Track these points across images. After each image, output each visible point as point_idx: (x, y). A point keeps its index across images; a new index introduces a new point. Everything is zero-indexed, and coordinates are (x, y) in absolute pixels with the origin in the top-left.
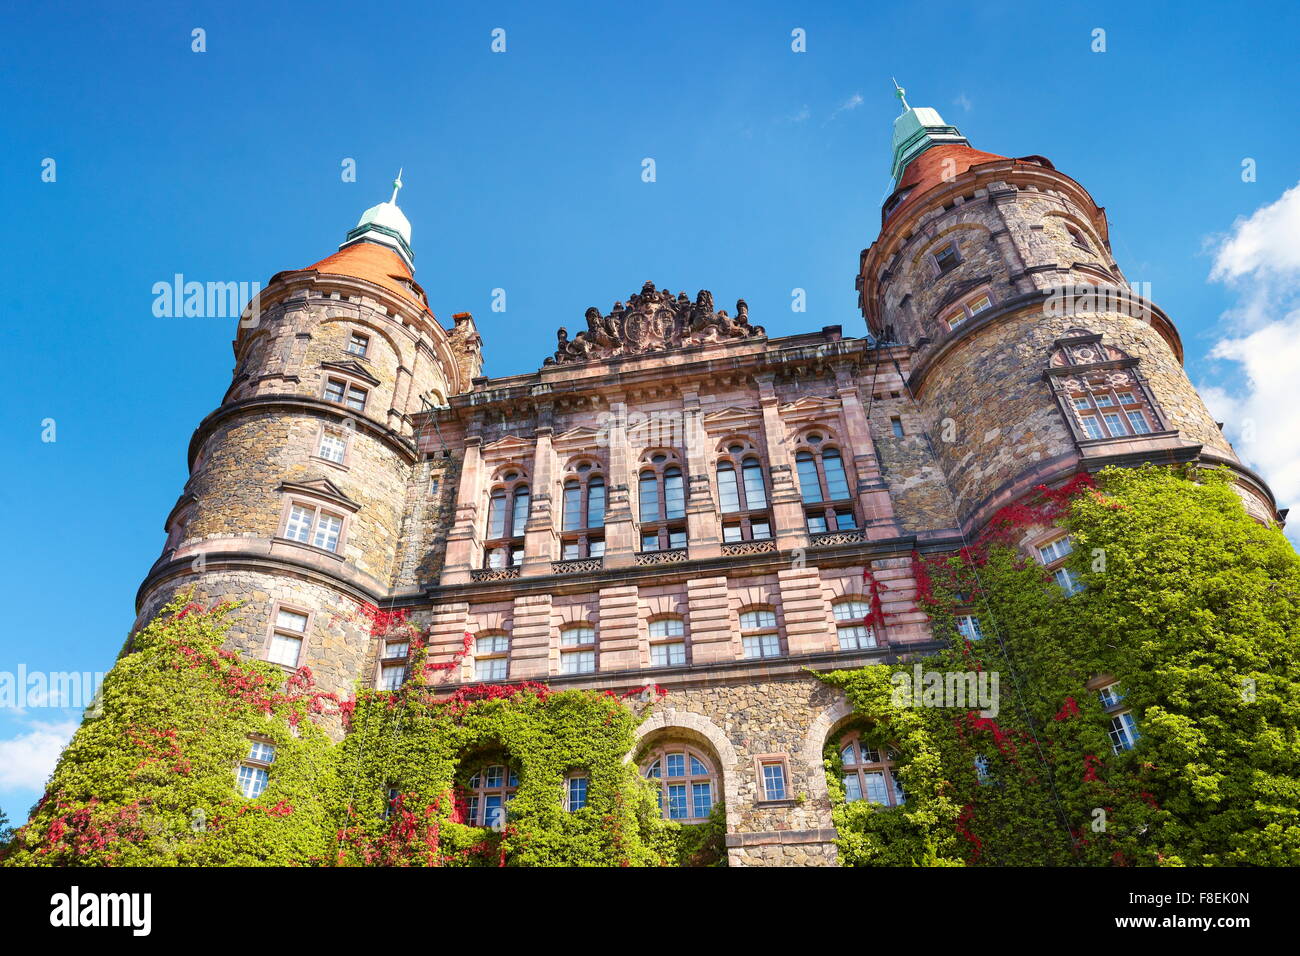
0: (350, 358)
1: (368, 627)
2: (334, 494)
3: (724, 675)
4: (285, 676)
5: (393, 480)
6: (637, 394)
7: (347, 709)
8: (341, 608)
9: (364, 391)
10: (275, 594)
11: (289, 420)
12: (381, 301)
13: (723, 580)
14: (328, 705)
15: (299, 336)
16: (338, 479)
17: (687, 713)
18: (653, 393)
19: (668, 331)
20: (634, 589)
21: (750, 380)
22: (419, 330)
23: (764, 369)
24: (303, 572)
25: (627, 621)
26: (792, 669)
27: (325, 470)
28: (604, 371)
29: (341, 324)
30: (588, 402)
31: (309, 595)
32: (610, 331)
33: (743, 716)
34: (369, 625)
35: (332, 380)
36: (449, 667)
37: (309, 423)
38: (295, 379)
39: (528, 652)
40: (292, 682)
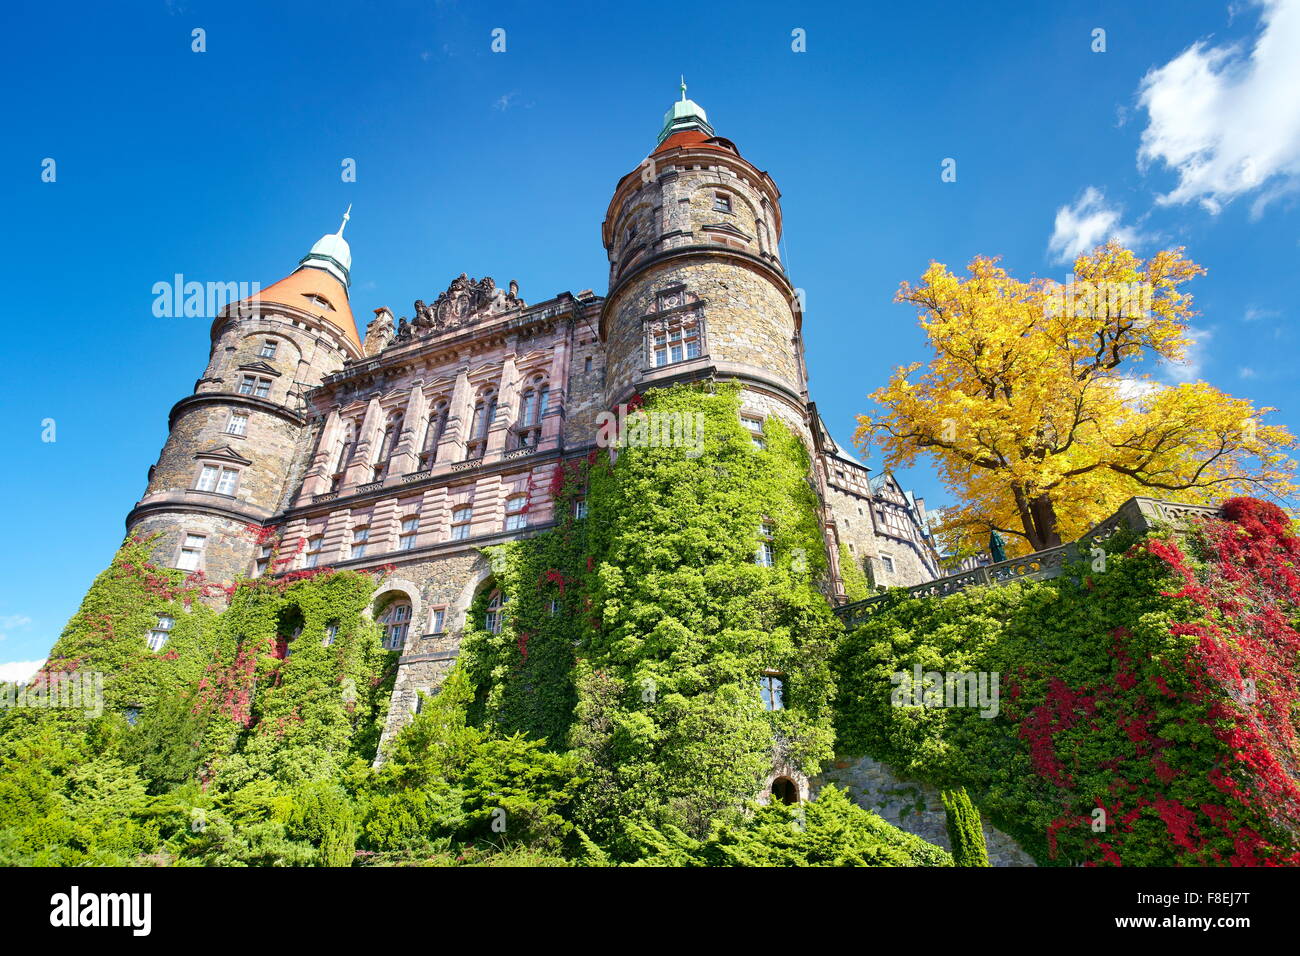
0: (260, 360)
1: (252, 540)
2: (235, 457)
3: (428, 554)
4: (184, 576)
5: (285, 440)
6: (433, 361)
7: (230, 592)
8: (231, 529)
9: (270, 381)
10: (183, 526)
11: (210, 410)
12: (287, 315)
13: (445, 489)
14: (214, 591)
15: (228, 349)
16: (236, 445)
17: (401, 581)
18: (442, 359)
19: (464, 310)
20: (395, 500)
21: (502, 342)
22: (320, 331)
23: (510, 333)
24: (203, 509)
25: (386, 522)
26: (466, 547)
27: (228, 440)
28: (419, 345)
29: (257, 336)
30: (404, 370)
31: (207, 524)
32: (428, 316)
33: (431, 580)
34: (254, 538)
35: (247, 377)
36: (286, 561)
37: (222, 410)
38: (219, 380)
39: (330, 548)
40: (190, 579)
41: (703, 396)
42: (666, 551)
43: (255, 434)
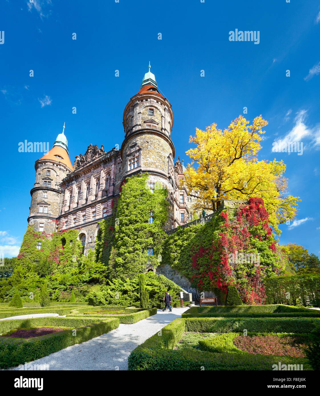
0: (47, 176)
1: (54, 223)
2: (46, 203)
3: (88, 224)
4: (41, 233)
5: (57, 198)
6: (85, 172)
7: (52, 236)
8: (49, 221)
9: (50, 182)
10: (38, 221)
11: (38, 192)
12: (51, 162)
13: (90, 208)
14: (48, 236)
15: (39, 174)
16: (46, 200)
17: (83, 231)
18: (87, 172)
19: (91, 156)
20: (81, 211)
21: (100, 165)
22: (60, 166)
23: (101, 162)
24: (42, 217)
25: (79, 217)
26: (95, 222)
27: (44, 199)
28: (82, 168)
29: (45, 169)
30: (79, 176)
31: (43, 220)
32: (83, 159)
33: (89, 230)
34: (55, 223)
35: (45, 182)
36: (61, 228)
37: (41, 191)
38: (38, 183)
39: (69, 224)
40: (43, 233)
41: (139, 178)
42: (127, 221)
43: (49, 197)
